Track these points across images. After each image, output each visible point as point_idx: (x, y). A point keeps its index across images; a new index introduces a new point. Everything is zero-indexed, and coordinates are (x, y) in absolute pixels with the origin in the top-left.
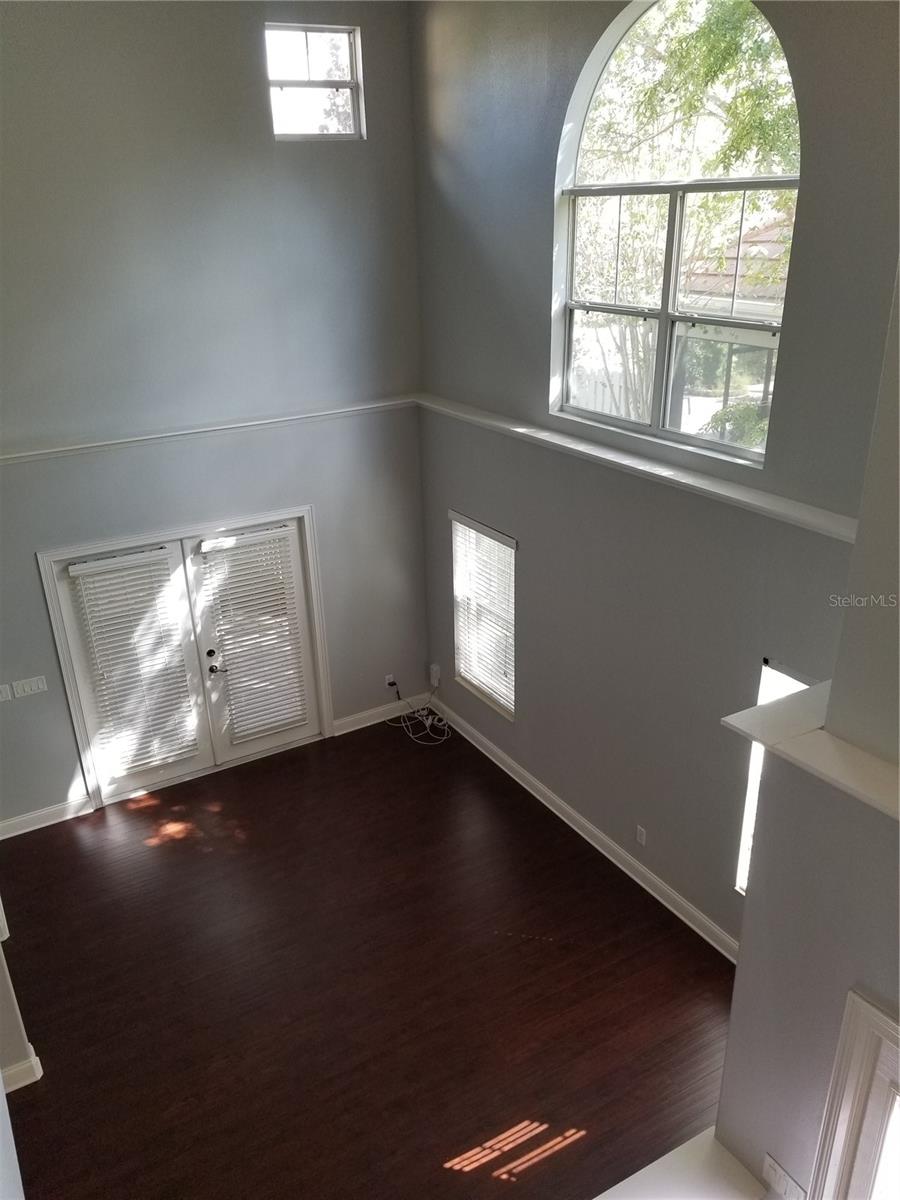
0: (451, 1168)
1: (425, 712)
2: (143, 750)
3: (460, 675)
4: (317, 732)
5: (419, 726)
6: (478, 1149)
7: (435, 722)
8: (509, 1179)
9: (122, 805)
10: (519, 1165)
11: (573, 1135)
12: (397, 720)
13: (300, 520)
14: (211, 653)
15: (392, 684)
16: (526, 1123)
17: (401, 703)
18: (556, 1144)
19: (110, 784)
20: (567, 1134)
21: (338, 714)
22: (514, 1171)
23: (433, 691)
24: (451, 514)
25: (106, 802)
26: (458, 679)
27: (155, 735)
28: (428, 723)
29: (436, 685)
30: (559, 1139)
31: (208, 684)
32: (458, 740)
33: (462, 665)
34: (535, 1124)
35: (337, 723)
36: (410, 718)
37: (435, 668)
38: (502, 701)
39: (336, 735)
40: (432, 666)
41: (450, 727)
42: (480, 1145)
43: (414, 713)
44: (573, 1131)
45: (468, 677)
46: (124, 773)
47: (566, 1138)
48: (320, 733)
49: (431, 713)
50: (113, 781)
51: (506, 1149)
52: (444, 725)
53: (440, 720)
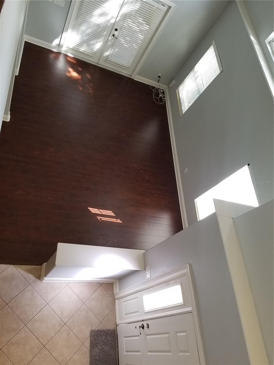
0: (89, 209)
1: (162, 91)
2: (80, 45)
3: (178, 90)
4: (130, 75)
5: (157, 94)
6: (97, 210)
7: (162, 97)
8: (99, 220)
9: (66, 56)
10: (104, 219)
11: (119, 221)
12: (153, 87)
13: (170, 7)
14: (116, 30)
15: (159, 77)
16: (111, 212)
17: (158, 83)
18: (114, 220)
19: (67, 47)
20: (118, 220)
21: (139, 74)
22: (102, 219)
23: (169, 87)
24: (214, 42)
25: (63, 52)
26: (177, 91)
27: (86, 43)
28: (160, 95)
29: (171, 87)
30: (116, 220)
31: (110, 38)
32: (164, 107)
33: (181, 88)
34: (113, 213)
35: (137, 76)
36: (157, 90)
37: (174, 82)
38: (183, 108)
39: (135, 79)
40: (173, 80)
41: (165, 101)
42: (98, 209)
43: (159, 89)
44: (119, 220)
45: (180, 92)
46: (72, 47)
47: (117, 220)
48: (131, 75)
49: (163, 93)
50: (68, 47)
51: (103, 214)
52: (164, 100)
53: (164, 97)
